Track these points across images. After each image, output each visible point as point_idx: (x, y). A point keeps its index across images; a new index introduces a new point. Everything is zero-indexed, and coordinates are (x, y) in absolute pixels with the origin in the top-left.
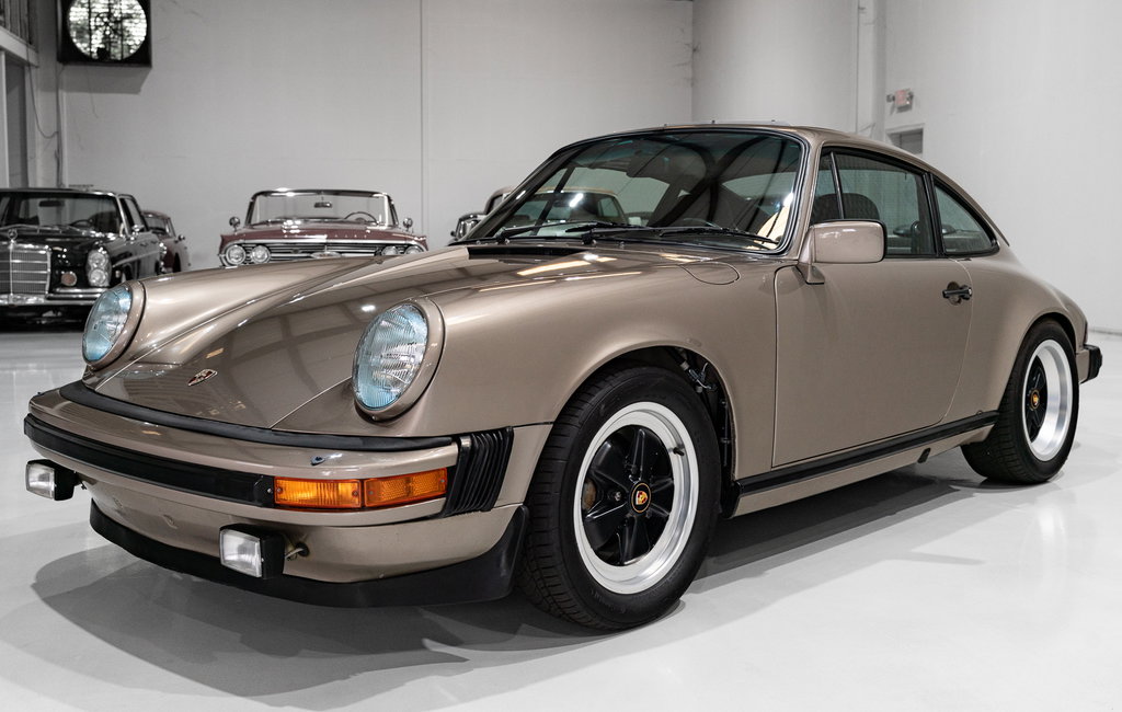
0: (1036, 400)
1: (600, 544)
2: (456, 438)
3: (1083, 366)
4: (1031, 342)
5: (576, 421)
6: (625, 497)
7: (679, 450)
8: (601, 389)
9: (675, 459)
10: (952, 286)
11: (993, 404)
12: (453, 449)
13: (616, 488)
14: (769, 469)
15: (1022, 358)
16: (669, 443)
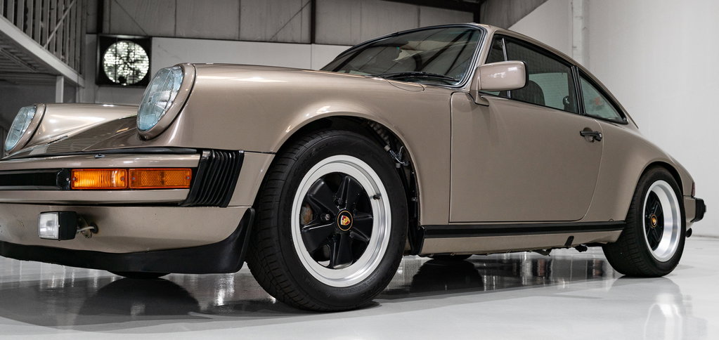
0: (655, 221)
1: (314, 248)
2: (199, 151)
3: (691, 209)
4: (648, 179)
5: (294, 157)
6: (333, 219)
7: (377, 197)
8: (313, 138)
9: (374, 203)
10: (586, 129)
11: (621, 216)
12: (197, 157)
13: (326, 212)
14: (446, 223)
15: (641, 189)
16: (371, 192)
